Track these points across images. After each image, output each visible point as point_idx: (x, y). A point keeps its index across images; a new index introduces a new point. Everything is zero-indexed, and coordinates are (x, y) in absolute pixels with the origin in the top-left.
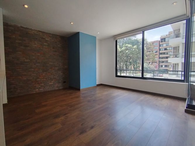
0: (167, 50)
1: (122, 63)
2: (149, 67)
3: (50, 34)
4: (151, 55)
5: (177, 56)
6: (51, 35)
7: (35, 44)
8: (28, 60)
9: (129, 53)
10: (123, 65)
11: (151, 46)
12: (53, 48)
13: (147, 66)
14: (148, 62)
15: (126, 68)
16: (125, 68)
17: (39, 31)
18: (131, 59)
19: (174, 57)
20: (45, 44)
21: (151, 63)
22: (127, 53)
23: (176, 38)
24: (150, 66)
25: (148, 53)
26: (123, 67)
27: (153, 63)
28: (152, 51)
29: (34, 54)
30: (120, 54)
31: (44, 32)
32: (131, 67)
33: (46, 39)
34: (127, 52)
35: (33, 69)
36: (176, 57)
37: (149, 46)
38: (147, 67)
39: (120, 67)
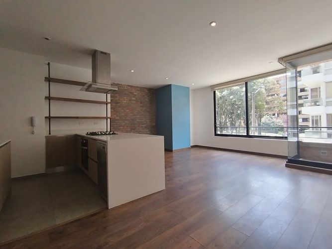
0: (306, 91)
1: (223, 117)
2: (273, 122)
3: (138, 87)
4: (276, 102)
5: (317, 104)
6: (139, 89)
7: (124, 100)
8: (118, 118)
9: (234, 99)
10: (226, 120)
11: (275, 86)
12: (141, 103)
13: (269, 120)
14: (271, 113)
15: (232, 124)
16: (229, 124)
17: (128, 86)
18: (240, 109)
19: (312, 106)
20: (133, 98)
21: (276, 115)
22: (232, 99)
23: (314, 73)
24: (274, 120)
25: (270, 98)
26: (225, 123)
27: (280, 116)
28: (277, 95)
29: (123, 111)
30: (220, 102)
31: (132, 86)
32: (240, 123)
33: (135, 93)
34: (231, 97)
35: (122, 127)
36: (315, 105)
37: (271, 87)
38: (270, 122)
39: (220, 123)
